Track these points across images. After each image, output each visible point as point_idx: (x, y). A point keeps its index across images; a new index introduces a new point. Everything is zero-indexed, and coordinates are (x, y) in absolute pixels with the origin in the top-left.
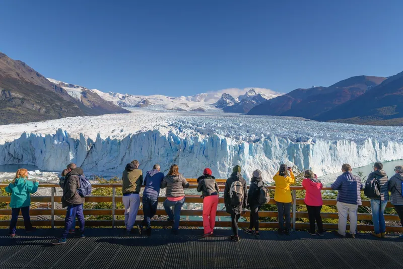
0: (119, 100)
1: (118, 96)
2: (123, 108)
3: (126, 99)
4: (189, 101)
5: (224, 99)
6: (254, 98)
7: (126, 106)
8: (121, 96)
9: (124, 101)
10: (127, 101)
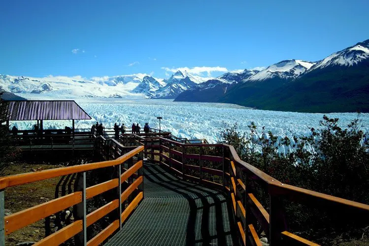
0: (10, 84)
1: (9, 79)
2: (15, 94)
3: (20, 82)
4: (102, 84)
5: (146, 83)
6: (182, 81)
7: (19, 92)
8: (12, 78)
9: (16, 85)
10: (20, 86)
